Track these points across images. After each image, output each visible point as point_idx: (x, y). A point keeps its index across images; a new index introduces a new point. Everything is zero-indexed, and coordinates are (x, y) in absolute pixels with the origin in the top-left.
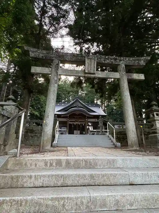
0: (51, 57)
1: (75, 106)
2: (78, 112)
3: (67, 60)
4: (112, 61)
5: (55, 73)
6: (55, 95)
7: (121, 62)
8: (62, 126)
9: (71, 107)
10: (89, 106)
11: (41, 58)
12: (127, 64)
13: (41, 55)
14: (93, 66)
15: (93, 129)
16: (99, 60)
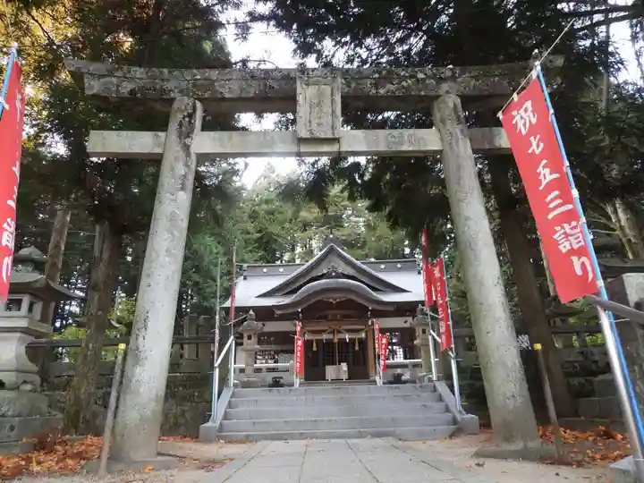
0: (163, 91)
1: (325, 271)
2: (335, 295)
3: (227, 96)
4: (404, 84)
5: (179, 148)
6: (176, 233)
7: (445, 86)
8: (277, 352)
9: (308, 276)
10: (381, 271)
11: (126, 95)
12: (467, 91)
13: (126, 87)
14: (327, 109)
15: (405, 358)
16: (353, 85)
